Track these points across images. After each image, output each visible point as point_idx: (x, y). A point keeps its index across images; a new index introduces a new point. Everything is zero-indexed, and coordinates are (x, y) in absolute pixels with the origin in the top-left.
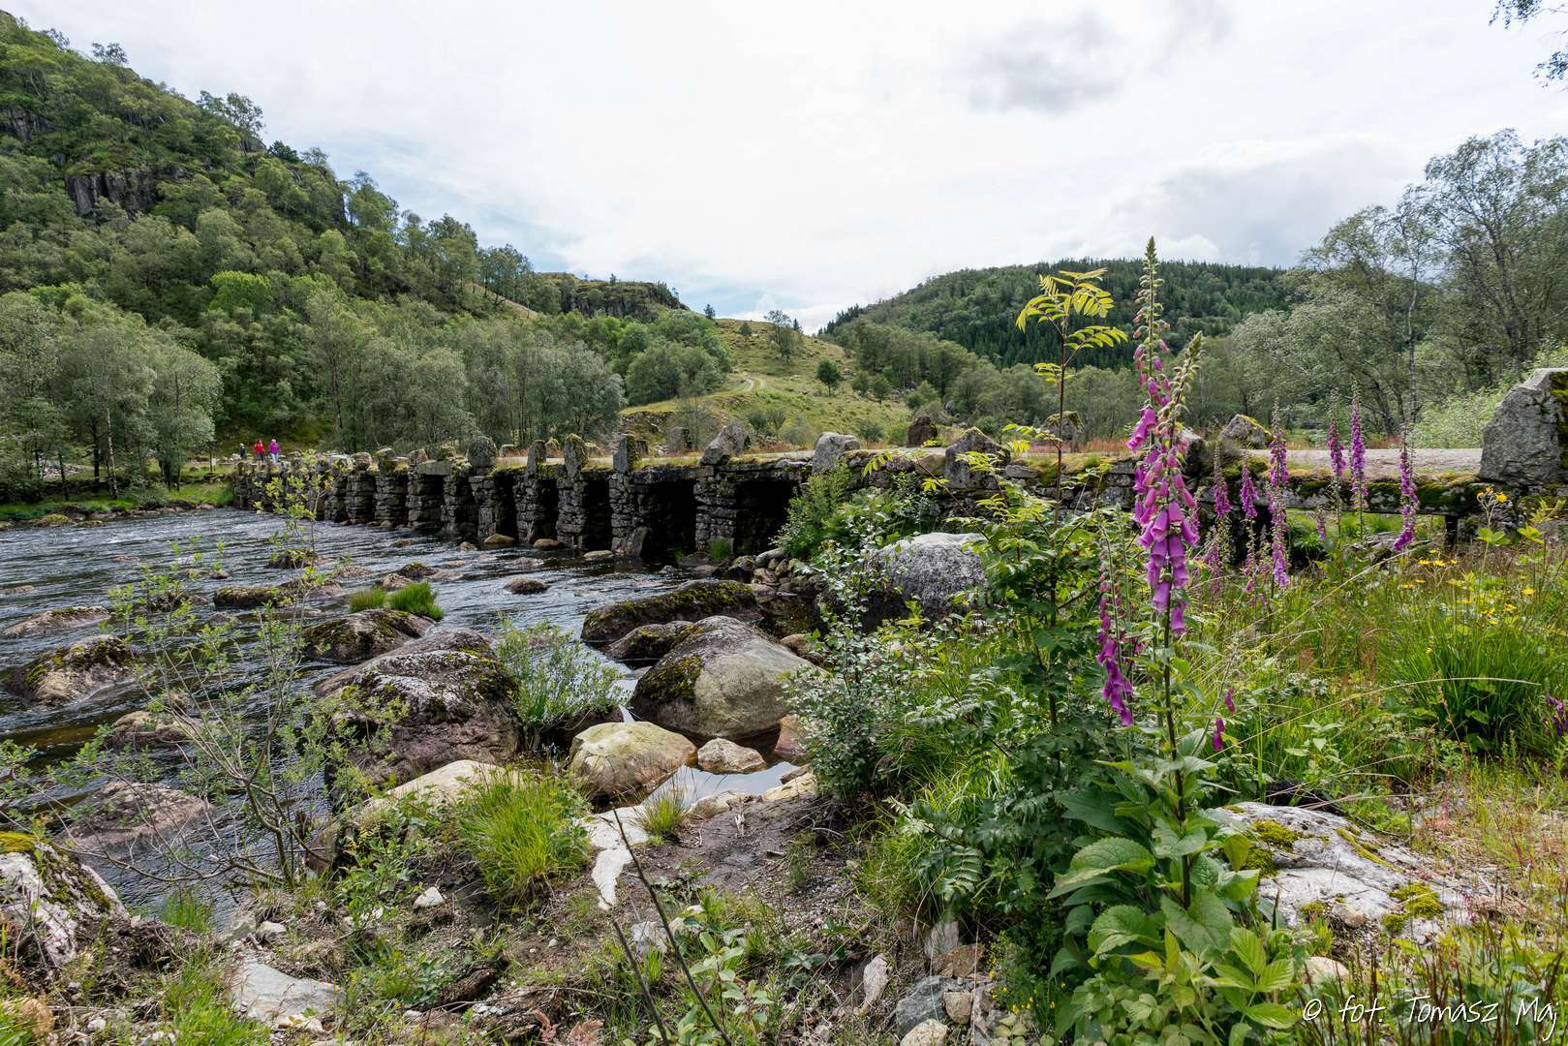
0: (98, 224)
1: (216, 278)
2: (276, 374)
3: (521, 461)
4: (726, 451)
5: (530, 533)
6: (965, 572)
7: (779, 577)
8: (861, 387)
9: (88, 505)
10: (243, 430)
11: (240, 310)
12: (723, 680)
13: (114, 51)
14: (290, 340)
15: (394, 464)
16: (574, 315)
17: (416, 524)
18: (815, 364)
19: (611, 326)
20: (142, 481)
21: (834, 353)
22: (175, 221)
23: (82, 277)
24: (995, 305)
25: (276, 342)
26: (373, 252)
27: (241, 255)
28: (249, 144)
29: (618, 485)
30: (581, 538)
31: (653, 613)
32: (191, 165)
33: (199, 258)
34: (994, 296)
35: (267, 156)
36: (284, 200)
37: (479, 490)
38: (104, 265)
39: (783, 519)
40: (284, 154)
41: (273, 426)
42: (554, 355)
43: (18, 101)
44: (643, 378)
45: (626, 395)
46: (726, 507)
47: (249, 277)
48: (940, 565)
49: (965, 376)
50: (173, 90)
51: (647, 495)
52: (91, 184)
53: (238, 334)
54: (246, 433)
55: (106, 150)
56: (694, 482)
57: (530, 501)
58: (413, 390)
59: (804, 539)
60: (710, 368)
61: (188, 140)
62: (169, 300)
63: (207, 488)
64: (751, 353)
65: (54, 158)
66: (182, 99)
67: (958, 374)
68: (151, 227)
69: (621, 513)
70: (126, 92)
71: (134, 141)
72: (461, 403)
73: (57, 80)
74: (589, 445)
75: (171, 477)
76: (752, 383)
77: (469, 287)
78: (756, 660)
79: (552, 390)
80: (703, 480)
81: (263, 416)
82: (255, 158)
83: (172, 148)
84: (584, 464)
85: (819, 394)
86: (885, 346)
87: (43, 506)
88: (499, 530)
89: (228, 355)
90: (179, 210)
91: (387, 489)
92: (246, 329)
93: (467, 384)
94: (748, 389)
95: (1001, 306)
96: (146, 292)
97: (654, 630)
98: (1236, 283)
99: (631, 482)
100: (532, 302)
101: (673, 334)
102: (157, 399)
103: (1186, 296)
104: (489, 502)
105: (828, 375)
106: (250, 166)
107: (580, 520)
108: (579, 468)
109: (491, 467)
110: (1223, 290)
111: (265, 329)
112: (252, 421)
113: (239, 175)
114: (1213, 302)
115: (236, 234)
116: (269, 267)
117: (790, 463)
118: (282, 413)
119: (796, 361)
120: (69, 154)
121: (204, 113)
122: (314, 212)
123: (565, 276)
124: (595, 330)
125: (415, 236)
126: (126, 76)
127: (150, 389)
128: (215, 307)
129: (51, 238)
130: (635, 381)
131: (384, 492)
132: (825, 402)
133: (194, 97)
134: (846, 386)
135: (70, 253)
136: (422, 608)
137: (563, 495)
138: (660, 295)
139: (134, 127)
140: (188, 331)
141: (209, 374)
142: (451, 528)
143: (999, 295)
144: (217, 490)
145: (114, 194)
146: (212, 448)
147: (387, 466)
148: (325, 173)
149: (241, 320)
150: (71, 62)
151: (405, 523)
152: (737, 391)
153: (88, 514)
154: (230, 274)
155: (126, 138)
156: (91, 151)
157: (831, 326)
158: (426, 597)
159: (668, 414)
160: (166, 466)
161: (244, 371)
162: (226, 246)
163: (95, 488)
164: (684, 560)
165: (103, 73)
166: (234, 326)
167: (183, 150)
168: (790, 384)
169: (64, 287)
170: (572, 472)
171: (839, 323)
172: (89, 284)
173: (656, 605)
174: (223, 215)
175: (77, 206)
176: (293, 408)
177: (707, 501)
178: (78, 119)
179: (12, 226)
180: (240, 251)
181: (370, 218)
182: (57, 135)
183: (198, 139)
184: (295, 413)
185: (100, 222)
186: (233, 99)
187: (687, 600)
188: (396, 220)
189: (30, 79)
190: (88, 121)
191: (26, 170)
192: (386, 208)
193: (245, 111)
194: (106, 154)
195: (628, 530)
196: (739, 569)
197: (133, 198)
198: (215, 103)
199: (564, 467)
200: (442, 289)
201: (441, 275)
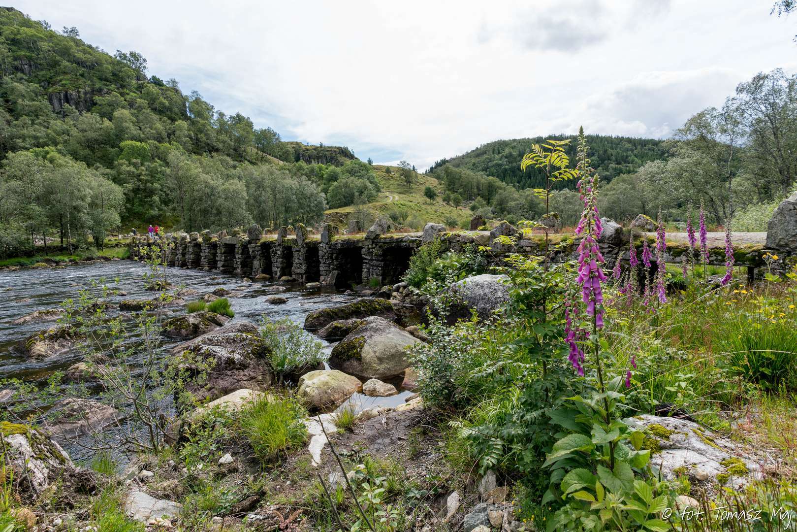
0: (63, 117)
1: (122, 144)
2: (152, 193)
3: (275, 237)
4: (378, 232)
5: (279, 274)
6: (499, 294)
7: (404, 297)
8: (447, 200)
9: (57, 258)
10: (134, 221)
11: (134, 160)
12: (376, 349)
13: (73, 30)
14: (159, 175)
15: (210, 238)
16: (302, 163)
17: (221, 269)
18: (423, 188)
19: (320, 169)
20: (84, 246)
21: (433, 182)
22: (102, 116)
23: (56, 144)
24: (516, 158)
25: (152, 176)
26: (201, 132)
28: (139, 77)
29: (323, 249)
30: (304, 276)
31: (340, 314)
32: (110, 88)
33: (114, 134)
34: (515, 153)
35: (148, 83)
36: (157, 105)
37: (253, 251)
38: (67, 137)
39: (407, 267)
40: (157, 82)
41: (150, 219)
42: (291, 182)
43: (25, 56)
44: (336, 195)
45: (327, 204)
46: (378, 261)
47: (138, 144)
48: (487, 291)
49: (500, 194)
50: (102, 50)
51: (338, 255)
52: (60, 97)
53: (133, 172)
54: (137, 222)
55: (68, 80)
56: (362, 248)
57: (279, 257)
58: (220, 201)
59: (417, 277)
60: (370, 190)
61: (109, 76)
62: (98, 155)
63: (117, 249)
64: (391, 182)
65: (42, 84)
66: (107, 54)
67: (496, 193)
68: (90, 119)
69: (324, 263)
70: (78, 50)
71: (82, 75)
72: (244, 207)
73: (45, 45)
74: (309, 229)
75: (99, 244)
76: (392, 198)
77: (249, 149)
78: (393, 339)
79: (288, 200)
80: (366, 247)
81: (145, 214)
82: (143, 84)
83: (101, 79)
84: (306, 239)
85: (425, 203)
86: (459, 179)
87: (35, 259)
88: (263, 272)
89: (128, 183)
90: (104, 110)
91: (207, 251)
92: (137, 170)
93: (247, 198)
94: (389, 201)
95: (518, 159)
96: (87, 151)
97: (341, 323)
98: (639, 147)
99: (330, 248)
100: (280, 156)
101: (352, 172)
102: (93, 205)
103: (613, 154)
104: (258, 257)
105: (430, 194)
106: (140, 88)
107: (304, 267)
108: (304, 240)
109: (259, 240)
110: (632, 151)
111: (147, 170)
112: (139, 216)
113: (134, 92)
114: (627, 157)
115: (132, 122)
116: (148, 139)
117: (411, 238)
118: (154, 212)
119: (414, 186)
120: (50, 82)
121: (118, 61)
122: (171, 111)
123: (297, 143)
124: (312, 171)
125: (222, 123)
126: (79, 43)
127: (89, 200)
128: (122, 159)
129: (40, 124)
130: (332, 197)
131: (205, 253)
132: (428, 207)
133: (112, 53)
134: (439, 200)
135: (50, 131)
136: (224, 311)
137: (295, 254)
138: (345, 153)
139: (82, 69)
140: (108, 170)
141: (118, 192)
142: (239, 270)
143: (518, 153)
144: (121, 251)
145: (72, 102)
146: (119, 229)
147: (207, 239)
148: (177, 91)
149: (135, 165)
150: (52, 36)
151: (216, 268)
152: (384, 201)
153: (57, 263)
154: (129, 142)
155: (78, 74)
156: (61, 81)
157: (432, 169)
158: (225, 306)
159: (348, 213)
160: (96, 239)
161: (136, 191)
162: (128, 128)
163: (61, 250)
164: (356, 287)
165: (68, 42)
166: (132, 169)
167: (107, 80)
168: (411, 199)
169: (46, 148)
170: (300, 242)
171: (436, 167)
172: (59, 147)
173: (342, 310)
174: (126, 112)
175: (54, 108)
176: (160, 210)
177: (368, 257)
178: (54, 64)
179: (21, 118)
180: (134, 131)
181: (199, 114)
182: (44, 72)
183: (114, 75)
184: (161, 212)
185: (65, 116)
186: (132, 54)
187: (358, 308)
188: (213, 115)
189: (31, 44)
190: (60, 65)
191: (29, 90)
192: (208, 109)
193: (138, 60)
194: (68, 82)
195: (328, 272)
196: (384, 292)
197: (81, 104)
198: (124, 57)
199: (296, 240)
200: (235, 150)
201: (235, 143)
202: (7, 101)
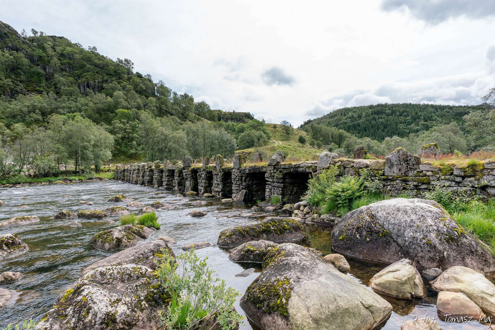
0: (86, 96)
1: (117, 111)
2: (132, 139)
3: (201, 165)
4: (279, 160)
5: (202, 191)
7: (305, 215)
8: (312, 144)
9: (72, 178)
10: (122, 156)
11: (123, 120)
13: (94, 48)
14: (137, 129)
15: (160, 166)
16: (222, 122)
17: (165, 186)
18: (298, 137)
19: (233, 125)
20: (88, 171)
21: (303, 134)
22: (107, 95)
23: (80, 111)
24: (356, 119)
25: (133, 130)
26: (163, 103)
27: (125, 104)
28: (129, 72)
29: (235, 174)
30: (221, 193)
32: (112, 79)
33: (113, 106)
34: (356, 115)
35: (134, 76)
36: (138, 89)
37: (186, 175)
38: (87, 107)
40: (139, 76)
41: (130, 155)
42: (214, 132)
43: (67, 63)
44: (243, 141)
45: (237, 146)
46: (279, 183)
47: (126, 111)
49: (347, 141)
50: (109, 58)
51: (246, 178)
52: (84, 85)
53: (122, 127)
54: (122, 157)
55: (90, 75)
56: (265, 172)
57: (203, 179)
58: (170, 143)
60: (264, 138)
61: (112, 72)
62: (104, 118)
63: (108, 173)
64: (276, 134)
65: (76, 78)
66: (112, 60)
67: (345, 140)
68: (101, 97)
69: (236, 184)
70: (96, 59)
71: (97, 73)
72: (185, 148)
73: (77, 56)
74: (225, 160)
75: (97, 170)
76: (277, 143)
77: (190, 114)
79: (213, 143)
80: (269, 172)
81: (128, 152)
82: (131, 77)
83: (107, 75)
84: (222, 166)
85: (299, 146)
86: (320, 132)
87: (58, 178)
88: (193, 190)
89: (119, 134)
90: (108, 92)
91: (157, 174)
92: (125, 126)
93: (187, 142)
94: (276, 145)
95: (358, 119)
96: (97, 115)
97: (253, 246)
98: (439, 110)
99: (240, 172)
100: (210, 118)
101: (254, 127)
102: (95, 146)
103: (422, 115)
104: (189, 179)
105: (302, 141)
106: (129, 79)
107: (221, 186)
108: (221, 167)
109: (190, 167)
110: (435, 113)
111: (130, 126)
112: (124, 153)
113: (126, 82)
114: (431, 117)
115: (124, 99)
116: (132, 108)
117: (306, 165)
118: (133, 151)
119: (291, 136)
120: (79, 77)
121: (118, 64)
122: (146, 92)
123: (219, 111)
124: (228, 126)
125: (175, 98)
126: (97, 55)
127: (93, 142)
128: (116, 120)
129: (73, 100)
130: (240, 142)
131: (156, 175)
132: (301, 149)
133: (115, 60)
134: (307, 144)
135: (78, 104)
136: (151, 223)
137: (215, 177)
138: (248, 116)
139: (98, 69)
140: (108, 126)
141: (111, 138)
142: (176, 188)
143: (357, 115)
144: (110, 174)
145: (91, 87)
146: (112, 161)
147: (157, 167)
148: (150, 81)
149: (124, 123)
150: (82, 51)
151: (162, 186)
152: (273, 145)
153: (71, 181)
154: (121, 110)
155: (95, 72)
156: (85, 76)
157: (302, 126)
158: (153, 219)
159: (250, 152)
160: (96, 166)
161: (123, 138)
162: (121, 102)
163: (75, 173)
164: (261, 204)
165: (90, 54)
166: (122, 125)
167: (111, 75)
168: (289, 143)
169: (75, 114)
170: (218, 168)
171: (304, 125)
172: (82, 113)
174: (121, 93)
175: (80, 91)
176: (137, 150)
177: (271, 180)
178: (82, 67)
179: (62, 97)
180: (125, 103)
181: (163, 94)
182: (76, 71)
183: (115, 72)
184: (137, 151)
185: (87, 95)
186: (126, 60)
187: (268, 227)
188: (170, 95)
189: (70, 56)
190: (85, 67)
191: (68, 81)
192: (168, 91)
193: (129, 64)
194: (89, 76)
195: (238, 191)
196: (286, 210)
197: (96, 89)
198: (121, 61)
199: (215, 167)
200: (183, 114)
201: (182, 110)
202: (56, 88)
